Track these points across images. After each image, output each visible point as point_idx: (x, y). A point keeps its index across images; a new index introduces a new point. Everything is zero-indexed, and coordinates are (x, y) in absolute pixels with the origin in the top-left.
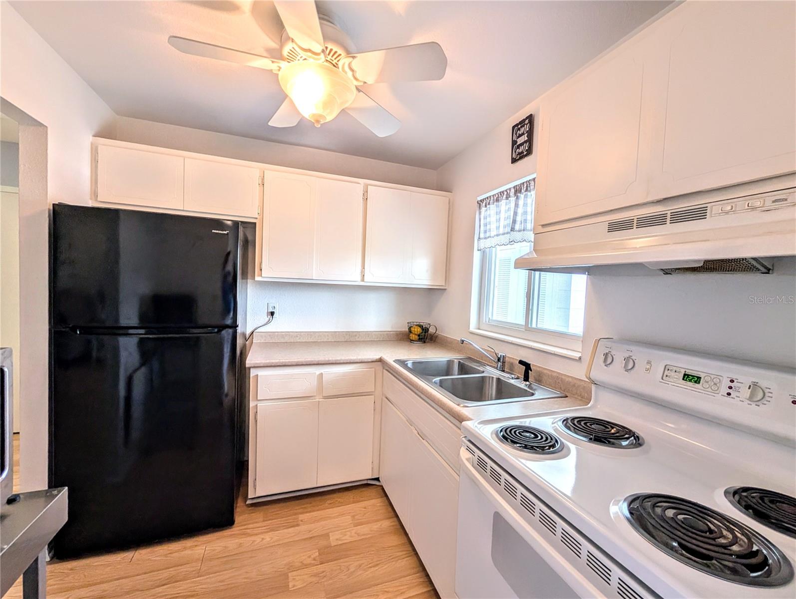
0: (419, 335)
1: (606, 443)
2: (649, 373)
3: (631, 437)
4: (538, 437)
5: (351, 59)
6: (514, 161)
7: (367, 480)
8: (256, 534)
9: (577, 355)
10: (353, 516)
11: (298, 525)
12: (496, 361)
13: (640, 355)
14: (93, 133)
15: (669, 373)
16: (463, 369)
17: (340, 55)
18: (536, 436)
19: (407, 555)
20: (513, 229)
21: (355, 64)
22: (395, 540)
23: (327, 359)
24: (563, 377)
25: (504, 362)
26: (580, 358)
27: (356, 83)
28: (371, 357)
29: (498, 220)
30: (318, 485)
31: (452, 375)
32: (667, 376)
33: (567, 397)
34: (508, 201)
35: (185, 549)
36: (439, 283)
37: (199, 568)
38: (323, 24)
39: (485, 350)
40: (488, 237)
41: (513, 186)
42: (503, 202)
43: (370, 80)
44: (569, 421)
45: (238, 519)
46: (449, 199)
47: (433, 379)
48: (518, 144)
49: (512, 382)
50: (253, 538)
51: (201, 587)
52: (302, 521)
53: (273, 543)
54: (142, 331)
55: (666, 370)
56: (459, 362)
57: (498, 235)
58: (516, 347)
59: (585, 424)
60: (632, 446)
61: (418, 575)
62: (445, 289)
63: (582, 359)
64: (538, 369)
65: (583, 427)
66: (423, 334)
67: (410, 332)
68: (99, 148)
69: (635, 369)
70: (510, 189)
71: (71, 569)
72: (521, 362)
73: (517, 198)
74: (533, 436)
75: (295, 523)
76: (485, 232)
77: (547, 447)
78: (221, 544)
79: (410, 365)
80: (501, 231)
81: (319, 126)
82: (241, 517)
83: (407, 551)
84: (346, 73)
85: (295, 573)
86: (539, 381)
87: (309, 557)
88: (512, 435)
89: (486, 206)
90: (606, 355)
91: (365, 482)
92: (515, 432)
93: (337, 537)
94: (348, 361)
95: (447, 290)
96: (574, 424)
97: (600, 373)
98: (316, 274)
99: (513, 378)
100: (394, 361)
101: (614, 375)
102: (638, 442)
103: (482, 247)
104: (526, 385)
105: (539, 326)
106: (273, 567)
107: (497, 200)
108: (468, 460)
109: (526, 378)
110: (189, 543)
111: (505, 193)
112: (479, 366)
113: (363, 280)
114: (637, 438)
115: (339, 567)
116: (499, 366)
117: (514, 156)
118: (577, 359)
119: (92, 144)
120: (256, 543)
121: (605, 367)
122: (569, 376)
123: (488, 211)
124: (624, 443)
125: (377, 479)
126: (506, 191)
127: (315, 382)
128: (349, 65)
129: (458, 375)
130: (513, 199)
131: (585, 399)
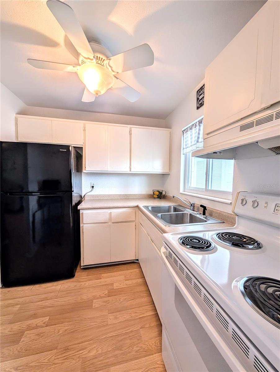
0: (158, 196)
1: (241, 247)
2: (266, 209)
3: (255, 243)
4: (200, 242)
5: (109, 60)
6: (198, 108)
7: (134, 260)
8: (82, 282)
9: (229, 202)
10: (125, 276)
11: (101, 279)
12: (190, 206)
13: (262, 199)
14: (16, 113)
15: (278, 208)
16: (175, 210)
17: (104, 60)
18: (200, 241)
19: (147, 296)
20: (198, 142)
21: (111, 63)
22: (143, 288)
23: (113, 206)
24: (223, 213)
25: (194, 206)
26: (231, 203)
27: (113, 73)
28: (133, 205)
29: (191, 139)
30: (111, 262)
31: (171, 212)
32: (277, 210)
33: (224, 223)
34: (195, 128)
35: (53, 286)
36: (166, 171)
37: (57, 295)
38: (91, 44)
39: (185, 201)
40: (187, 147)
41: (198, 121)
42: (194, 129)
43: (120, 71)
44: (220, 234)
45: (77, 274)
46: (170, 132)
47: (158, 214)
48: (200, 99)
49: (198, 216)
50: (81, 283)
51: (57, 303)
52: (103, 277)
53: (89, 286)
54: (39, 194)
55: (277, 206)
56: (174, 207)
57: (191, 146)
58: (200, 199)
59: (229, 236)
60: (255, 248)
61: (151, 305)
62: (169, 174)
63: (232, 204)
64: (211, 209)
65: (228, 238)
66: (160, 195)
67: (154, 194)
68: (18, 119)
69: (258, 207)
70: (196, 122)
71: (9, 291)
72: (201, 206)
73: (200, 126)
74: (198, 241)
75: (100, 278)
76: (186, 145)
77: (205, 248)
78: (68, 285)
79: (150, 208)
80: (193, 144)
81: (98, 96)
82: (78, 274)
83: (147, 294)
84: (108, 69)
85: (96, 300)
86: (211, 215)
87: (103, 293)
88: (187, 241)
89: (186, 133)
90: (243, 200)
91: (133, 261)
92: (188, 240)
93: (117, 285)
94: (123, 207)
95: (170, 175)
96: (222, 236)
97: (240, 210)
98: (109, 168)
99: (198, 214)
100: (143, 207)
101: (247, 211)
102: (259, 246)
103: (184, 153)
104: (204, 217)
105: (212, 189)
106: (88, 297)
107: (191, 129)
108: (164, 253)
109: (204, 214)
110: (55, 283)
111: (194, 125)
112: (182, 209)
113: (130, 171)
114: (259, 244)
115: (116, 299)
116: (191, 209)
117: (198, 106)
118: (230, 203)
119: (15, 117)
120: (82, 285)
121: (243, 206)
122: (225, 212)
123: (187, 135)
124: (250, 247)
125: (138, 260)
126: (195, 124)
127: (108, 216)
128: (109, 63)
129: (173, 212)
130: (198, 127)
131: (233, 223)
